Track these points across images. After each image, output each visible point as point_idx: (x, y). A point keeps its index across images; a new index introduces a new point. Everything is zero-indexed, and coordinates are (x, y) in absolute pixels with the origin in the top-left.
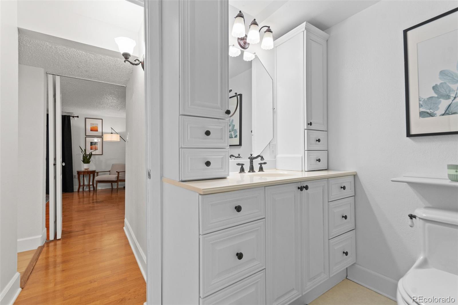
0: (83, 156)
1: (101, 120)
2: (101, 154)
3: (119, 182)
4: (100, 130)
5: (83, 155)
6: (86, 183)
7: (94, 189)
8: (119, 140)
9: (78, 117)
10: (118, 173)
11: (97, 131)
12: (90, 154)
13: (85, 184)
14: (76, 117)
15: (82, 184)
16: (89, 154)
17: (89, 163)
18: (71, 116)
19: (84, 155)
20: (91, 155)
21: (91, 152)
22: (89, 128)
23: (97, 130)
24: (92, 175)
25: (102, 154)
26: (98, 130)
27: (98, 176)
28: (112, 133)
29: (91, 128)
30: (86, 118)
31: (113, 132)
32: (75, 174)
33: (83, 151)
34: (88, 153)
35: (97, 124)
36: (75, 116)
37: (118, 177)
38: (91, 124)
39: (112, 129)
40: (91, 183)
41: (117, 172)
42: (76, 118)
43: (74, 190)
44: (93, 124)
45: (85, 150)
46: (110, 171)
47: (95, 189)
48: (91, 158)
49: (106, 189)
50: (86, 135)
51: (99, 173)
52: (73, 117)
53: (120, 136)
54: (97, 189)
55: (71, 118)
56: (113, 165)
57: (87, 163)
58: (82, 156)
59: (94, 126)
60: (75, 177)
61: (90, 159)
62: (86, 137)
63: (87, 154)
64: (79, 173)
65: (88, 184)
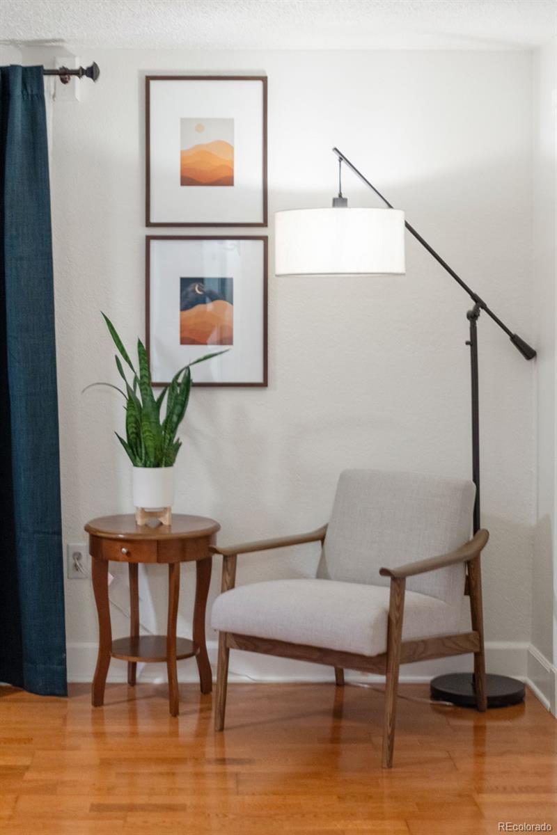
0: (131, 401)
1: (259, 84)
2: (260, 380)
3: (402, 668)
4: (246, 172)
5: (131, 393)
6: (152, 624)
7: (205, 685)
8: (396, 264)
9: (92, 72)
10: (397, 580)
11: (228, 181)
12: (180, 380)
13: (142, 633)
14: (80, 73)
15: (120, 631)
16: (169, 379)
17: (169, 464)
18: (52, 73)
19: (138, 395)
20: (182, 388)
21: (188, 368)
22: (167, 160)
23: (224, 174)
24: (188, 574)
25: (264, 384)
26: (237, 179)
27: (232, 586)
28: (340, 201)
29: (184, 156)
30: (149, 79)
31: (352, 184)
32: (75, 541)
33: (126, 358)
34: (162, 373)
35: (229, 123)
36: (77, 67)
37: (393, 620)
38: (184, 122)
39: (342, 158)
40: (185, 631)
41: (384, 572)
42: (81, 84)
43: (68, 674)
44: (200, 125)
45: (144, 354)
46: (320, 537)
47: (214, 678)
48: (181, 416)
49: (295, 684)
50: (153, 220)
51: (239, 557)
52: (65, 75)
53: (407, 226)
54: (231, 679)
55: (50, 84)
56: (346, 480)
57: (157, 465)
58: (124, 402)
59: (204, 139)
60: (76, 567)
61: (173, 431)
62: (149, 239)
63: (156, 377)
64: (100, 545)
65: (164, 633)
